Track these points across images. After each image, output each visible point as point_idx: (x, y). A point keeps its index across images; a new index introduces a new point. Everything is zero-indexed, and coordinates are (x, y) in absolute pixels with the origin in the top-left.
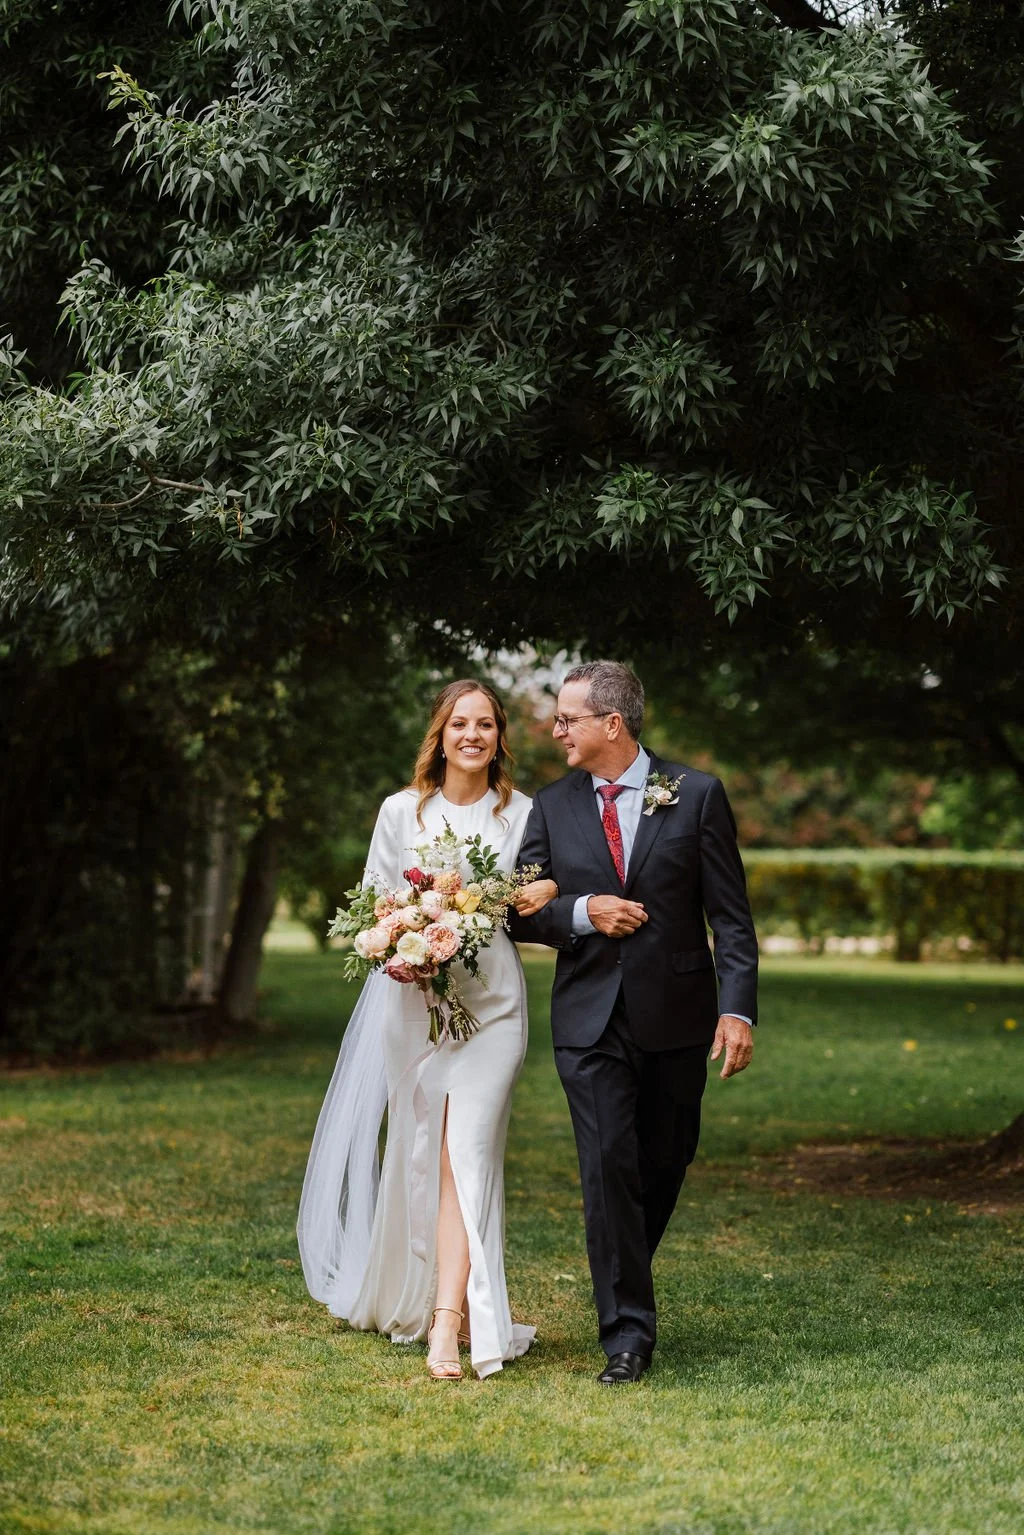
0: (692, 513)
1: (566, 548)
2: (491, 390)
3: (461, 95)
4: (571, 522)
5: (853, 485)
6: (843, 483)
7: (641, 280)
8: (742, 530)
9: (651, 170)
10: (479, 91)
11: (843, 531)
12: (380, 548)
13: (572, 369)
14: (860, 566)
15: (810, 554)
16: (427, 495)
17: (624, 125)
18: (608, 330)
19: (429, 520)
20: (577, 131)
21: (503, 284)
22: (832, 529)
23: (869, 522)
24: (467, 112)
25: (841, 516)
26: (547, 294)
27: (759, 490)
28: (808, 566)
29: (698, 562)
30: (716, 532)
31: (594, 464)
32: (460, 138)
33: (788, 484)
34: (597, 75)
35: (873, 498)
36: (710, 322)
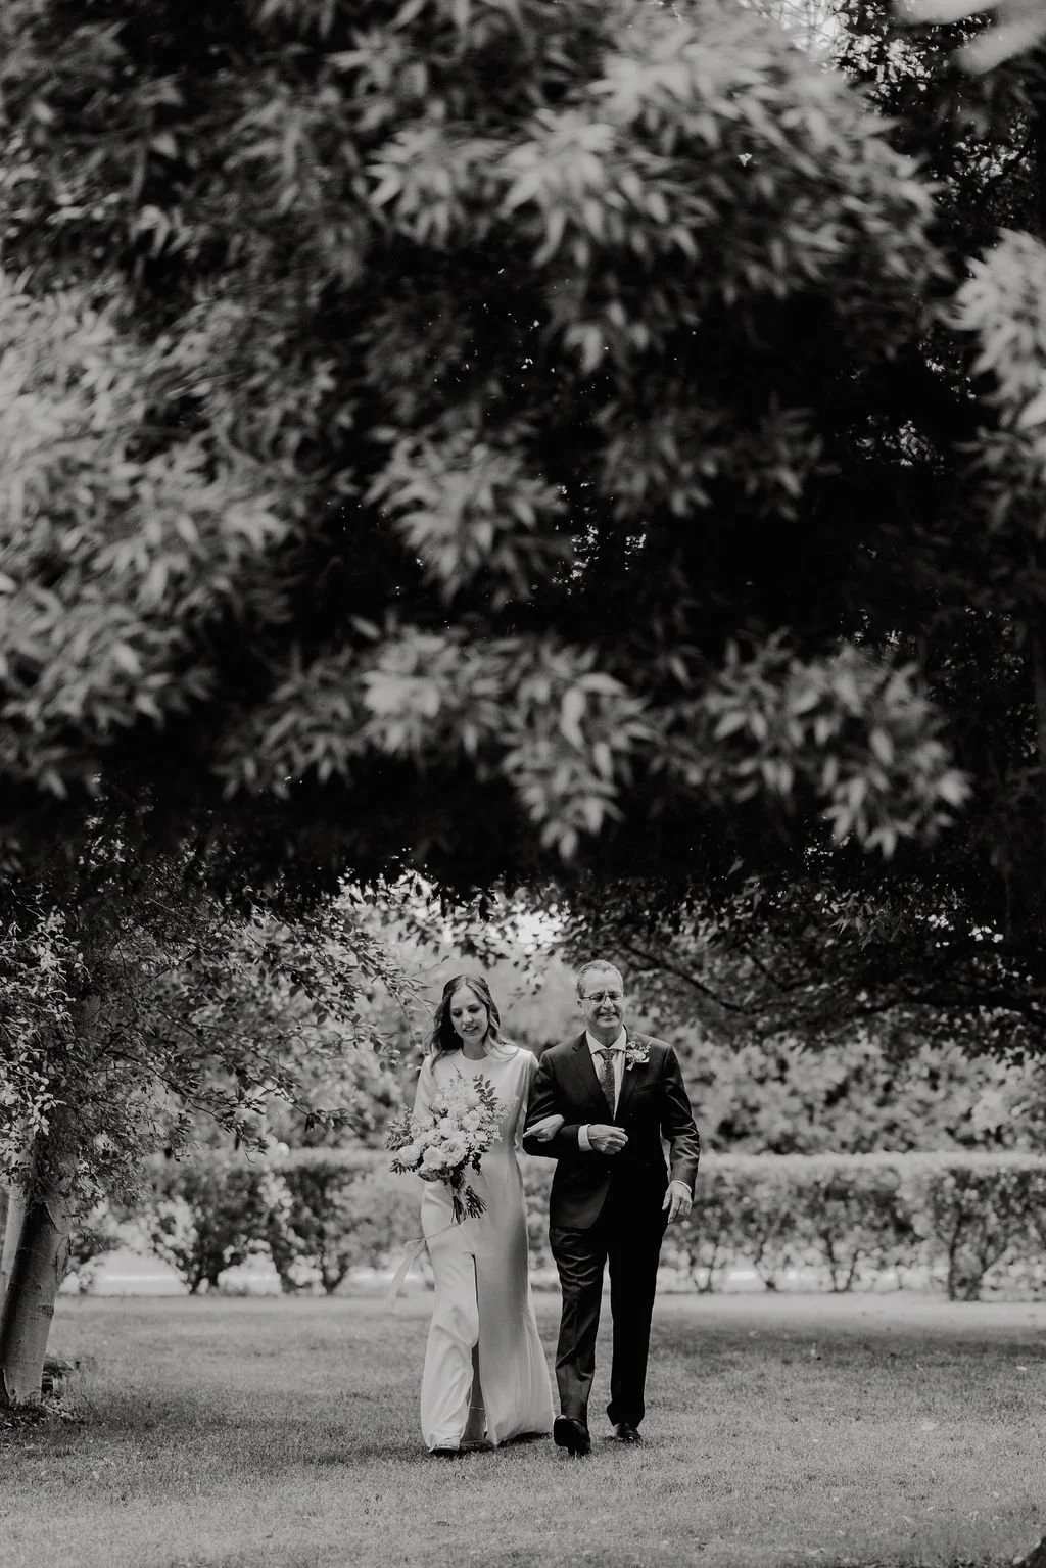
0: (508, 698)
1: (329, 752)
2: (206, 524)
3: (153, 92)
4: (336, 715)
5: (747, 656)
6: (732, 654)
7: (429, 362)
8: (583, 724)
9: (428, 198)
10: (182, 86)
11: (729, 724)
12: (57, 753)
13: (333, 493)
14: (758, 775)
15: (685, 756)
16: (120, 677)
17: (385, 134)
18: (385, 434)
19: (124, 711)
20: (325, 142)
21: (237, 370)
22: (714, 721)
23: (770, 709)
24: (165, 116)
25: (730, 702)
26: (297, 384)
27: (611, 663)
28: (682, 775)
29: (519, 770)
30: (543, 725)
31: (368, 629)
32: (154, 157)
33: (652, 656)
34: (346, 61)
35: (777, 674)
36: (532, 422)
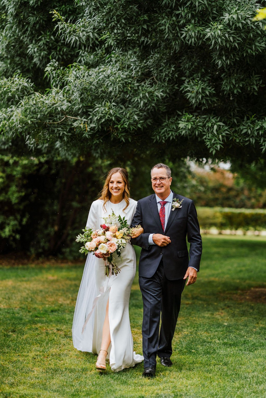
0: (204, 126)
1: (172, 135)
2: (151, 94)
3: (143, 17)
4: (174, 128)
5: (248, 119)
6: (245, 119)
7: (192, 65)
8: (217, 130)
9: (191, 37)
10: (149, 16)
11: (245, 131)
12: (123, 134)
13: (174, 89)
14: (249, 140)
15: (236, 137)
16: (135, 121)
17: (184, 25)
18: (183, 78)
19: (135, 127)
20: (173, 26)
21: (158, 66)
22: (242, 131)
23: (251, 129)
24: (145, 21)
25: (244, 127)
26: (168, 69)
27: (223, 120)
28: (235, 140)
29: (206, 139)
30: (210, 131)
31: (180, 113)
32: (143, 28)
33: (231, 119)
34: (178, 12)
35: (253, 122)
36: (210, 77)
